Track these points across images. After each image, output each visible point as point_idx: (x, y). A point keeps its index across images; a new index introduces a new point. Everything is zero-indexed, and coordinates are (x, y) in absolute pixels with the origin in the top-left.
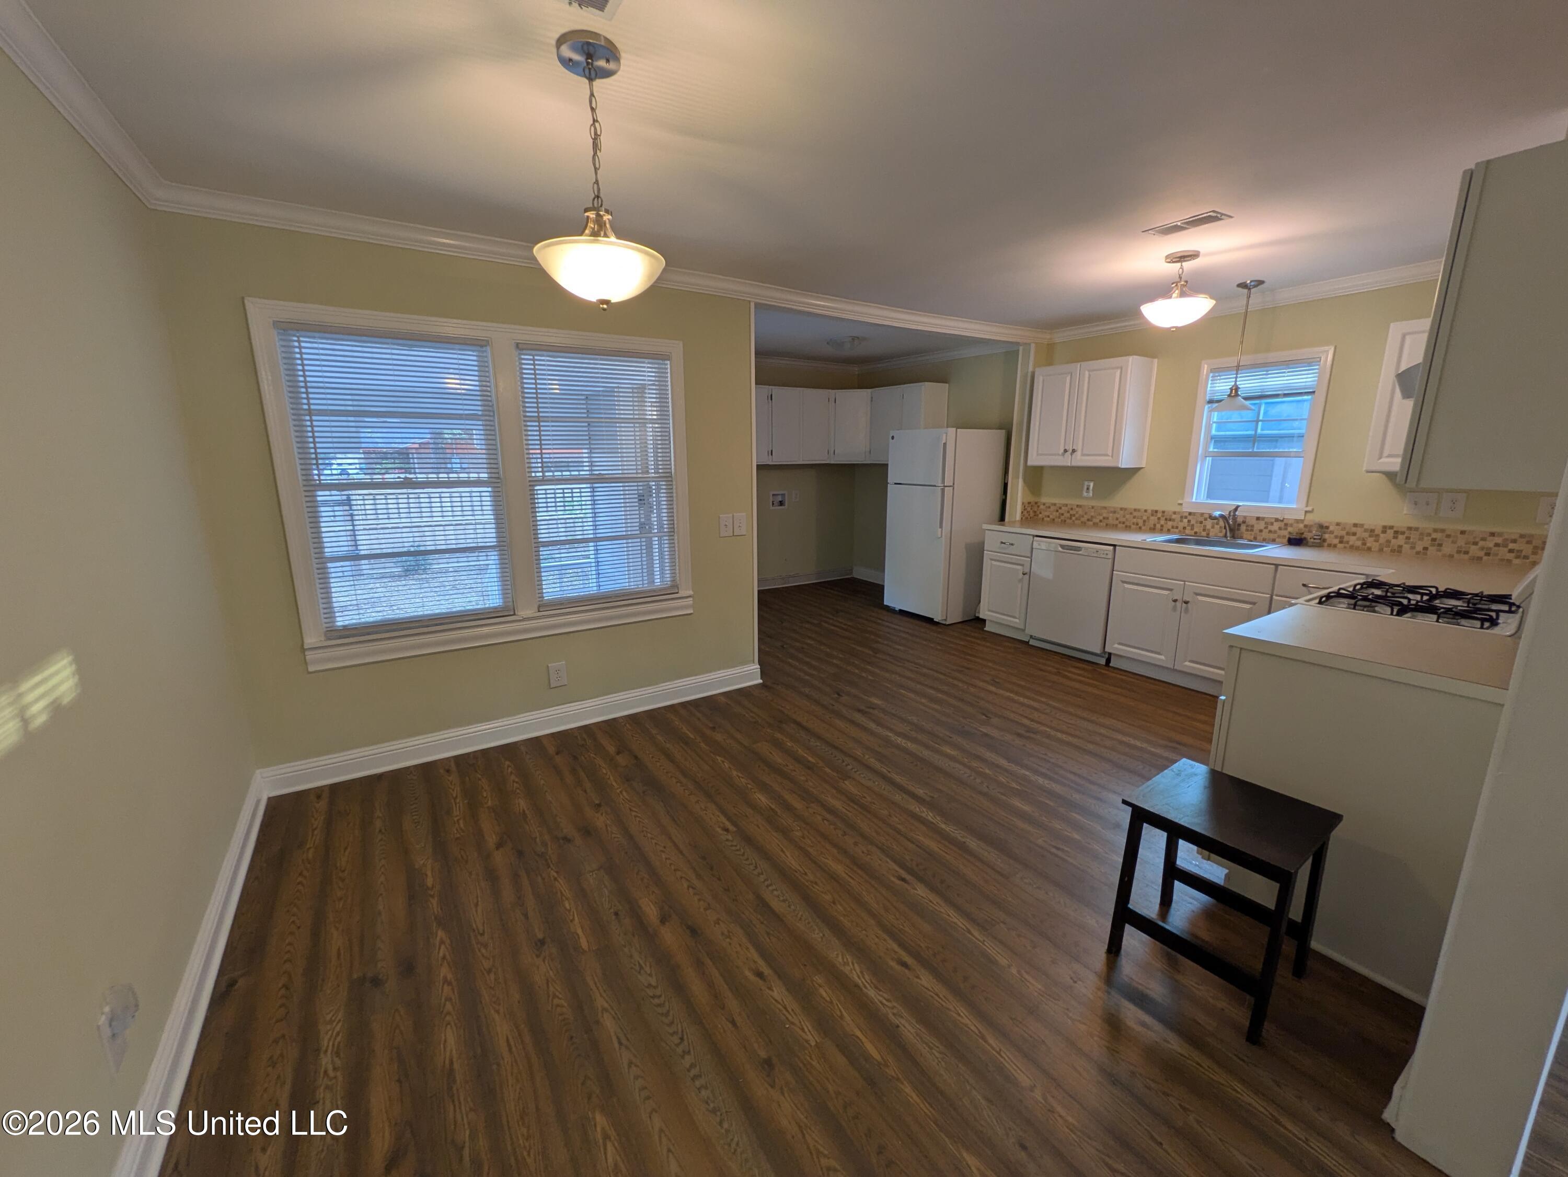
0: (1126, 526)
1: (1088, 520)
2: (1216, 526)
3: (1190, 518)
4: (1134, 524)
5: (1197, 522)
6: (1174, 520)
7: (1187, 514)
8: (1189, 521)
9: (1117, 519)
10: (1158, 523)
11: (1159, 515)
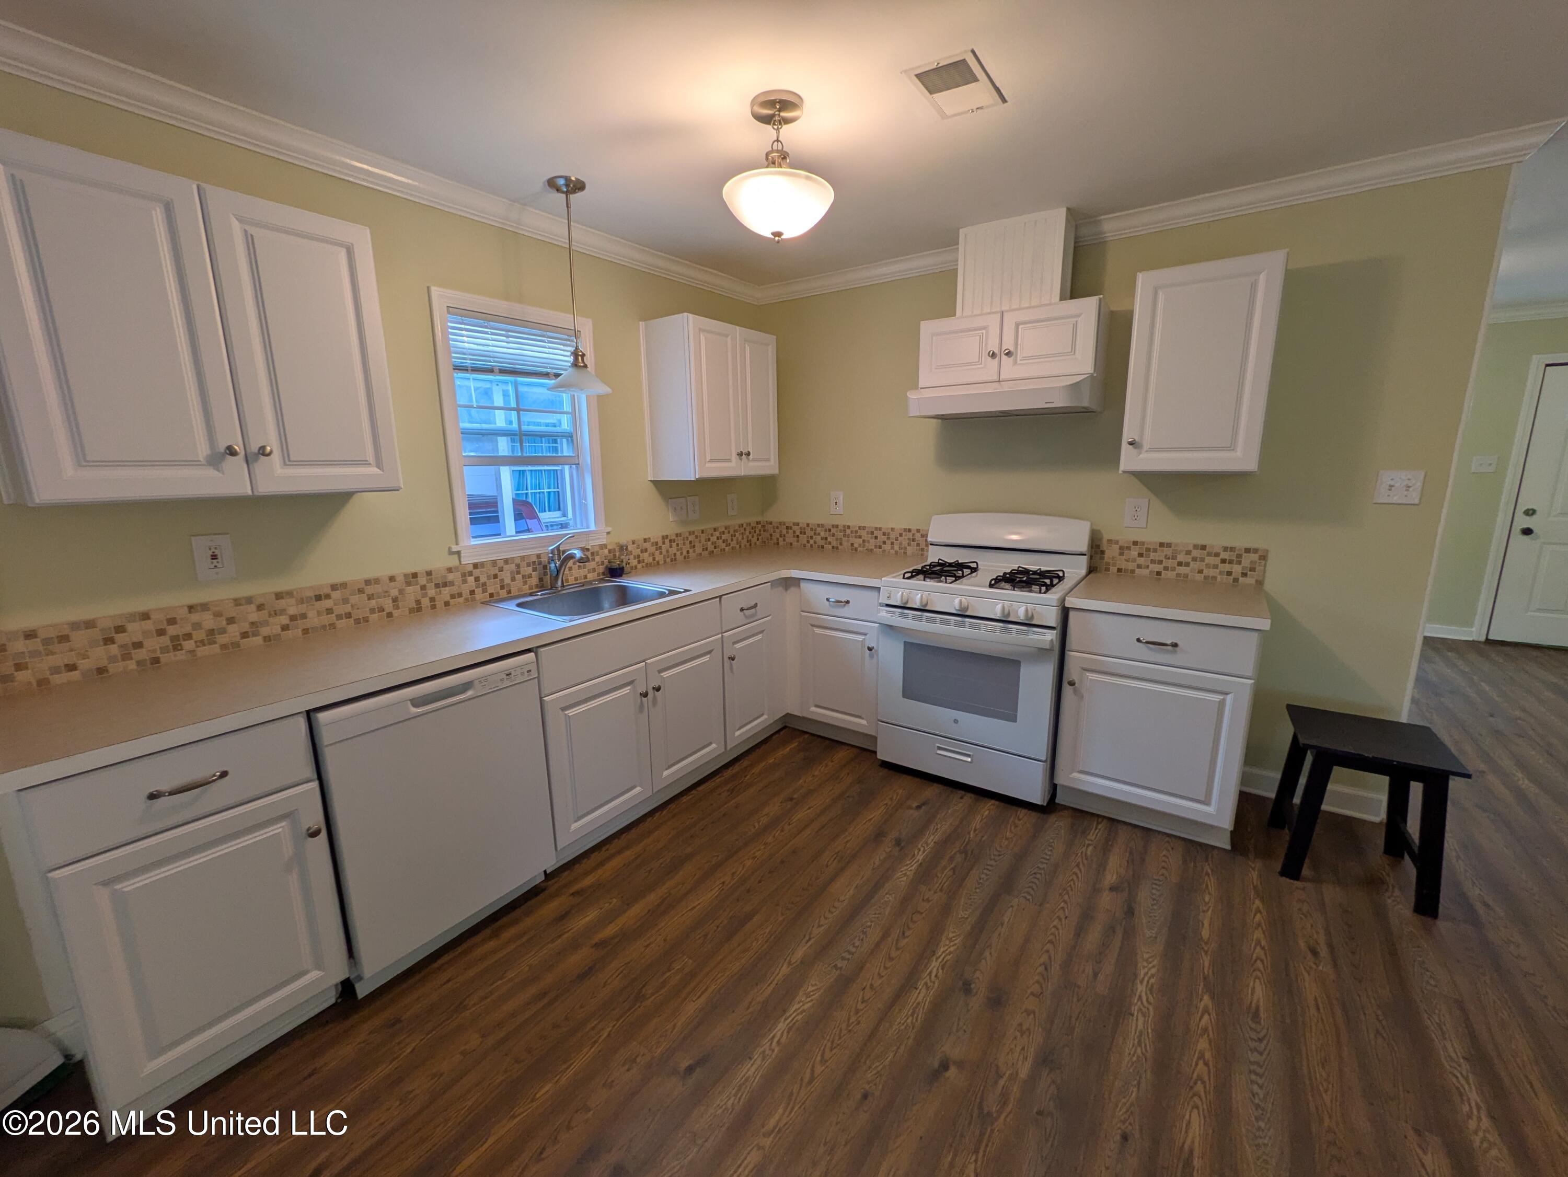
0: (357, 621)
1: (245, 635)
2: (517, 576)
3: (477, 572)
4: (372, 611)
5: (489, 577)
6: (452, 584)
7: (471, 568)
8: (477, 579)
9: (329, 611)
10: (425, 595)
11: (422, 580)
